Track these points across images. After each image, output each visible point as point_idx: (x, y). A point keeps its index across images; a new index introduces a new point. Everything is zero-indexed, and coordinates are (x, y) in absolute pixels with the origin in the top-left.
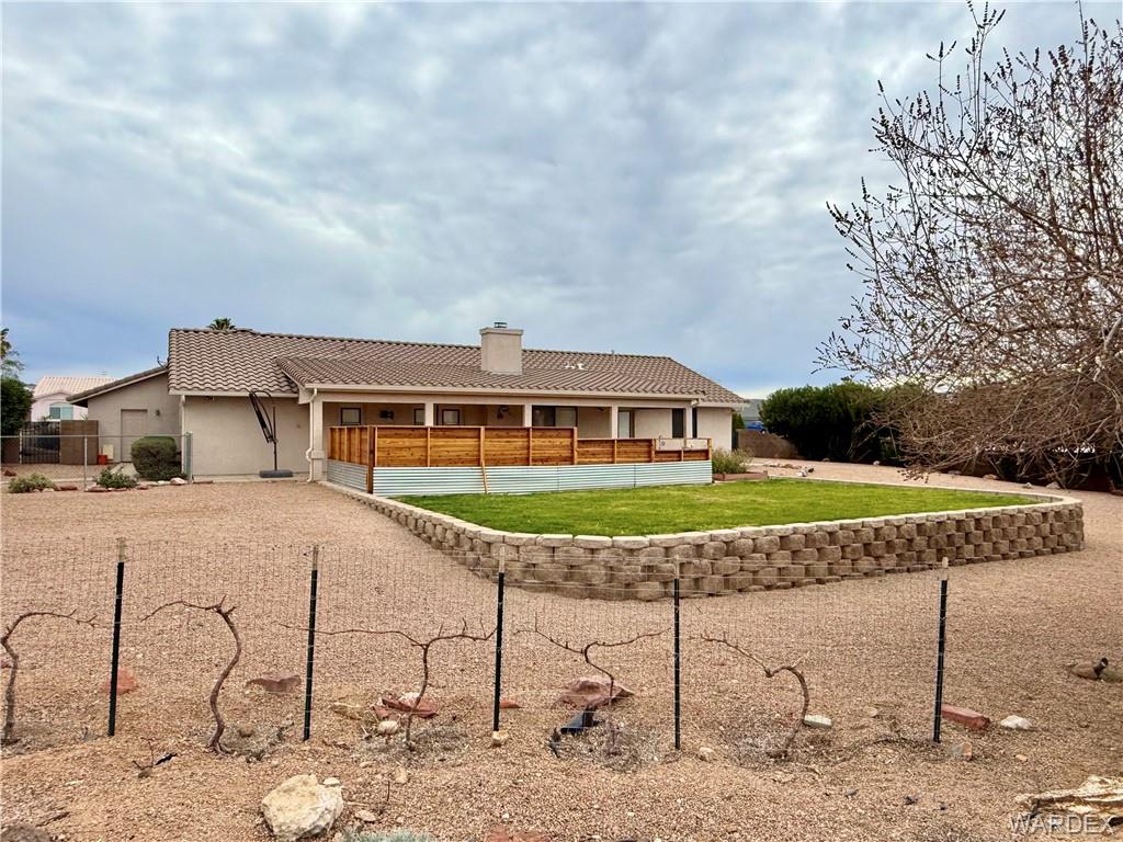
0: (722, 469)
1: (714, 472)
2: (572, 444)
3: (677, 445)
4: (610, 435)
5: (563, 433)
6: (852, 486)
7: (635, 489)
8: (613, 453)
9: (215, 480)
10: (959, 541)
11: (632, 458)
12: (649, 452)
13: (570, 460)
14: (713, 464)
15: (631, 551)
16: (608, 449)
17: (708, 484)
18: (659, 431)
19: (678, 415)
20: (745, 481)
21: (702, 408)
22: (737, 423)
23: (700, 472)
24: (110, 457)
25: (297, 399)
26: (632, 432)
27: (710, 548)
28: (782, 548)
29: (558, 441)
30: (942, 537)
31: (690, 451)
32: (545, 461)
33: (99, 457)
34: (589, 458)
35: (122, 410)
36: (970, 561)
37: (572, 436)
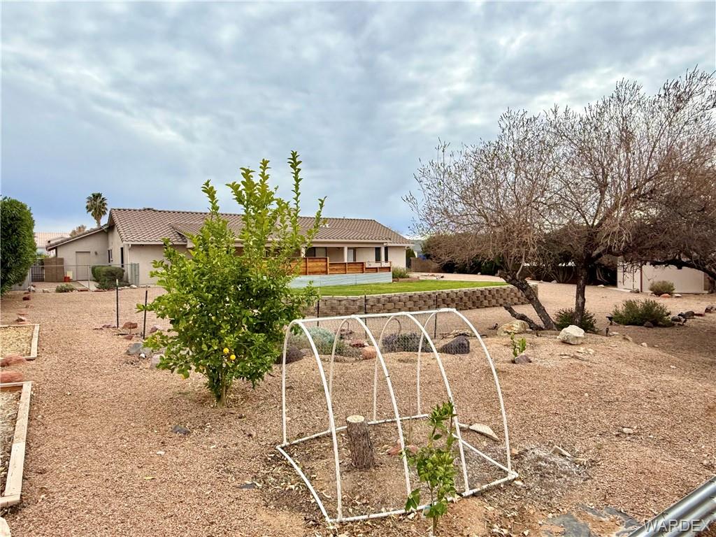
0: (398, 276)
1: (393, 278)
2: (326, 265)
3: (378, 265)
4: (344, 260)
5: (322, 260)
6: (455, 282)
7: (356, 285)
8: (345, 269)
9: (151, 286)
10: (482, 299)
11: (355, 271)
12: (363, 269)
13: (326, 273)
14: (393, 274)
15: (354, 301)
16: (343, 267)
17: (390, 283)
18: (369, 259)
19: (378, 250)
20: (408, 281)
21: (390, 247)
22: (410, 254)
23: (386, 278)
24: (71, 278)
25: (186, 245)
26: (355, 259)
27: (382, 300)
28: (410, 300)
29: (320, 264)
30: (474, 298)
31: (382, 268)
32: (315, 273)
33: (65, 278)
34: (334, 271)
35: (77, 252)
36: (486, 307)
37: (326, 261)
